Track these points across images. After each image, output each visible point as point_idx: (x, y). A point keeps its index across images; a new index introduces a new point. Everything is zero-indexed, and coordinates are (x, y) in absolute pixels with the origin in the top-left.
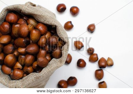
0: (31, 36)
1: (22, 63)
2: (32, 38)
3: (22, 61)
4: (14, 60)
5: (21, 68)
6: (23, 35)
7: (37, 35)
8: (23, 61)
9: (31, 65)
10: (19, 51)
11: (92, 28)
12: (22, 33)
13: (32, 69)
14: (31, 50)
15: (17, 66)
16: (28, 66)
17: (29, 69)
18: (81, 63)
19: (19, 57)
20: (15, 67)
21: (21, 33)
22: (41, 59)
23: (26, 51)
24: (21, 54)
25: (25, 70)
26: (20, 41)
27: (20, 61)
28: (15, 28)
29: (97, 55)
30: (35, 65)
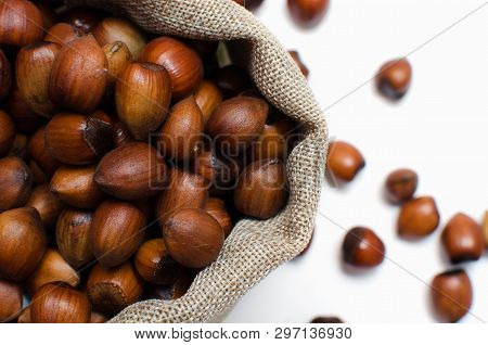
0: (120, 100)
1: (80, 255)
2: (128, 108)
3: (77, 240)
4: (31, 238)
5: (74, 284)
6: (76, 93)
7: (155, 93)
8: (83, 240)
9: (130, 260)
10: (60, 189)
11: (398, 75)
12: (75, 81)
13: (134, 282)
14: (125, 177)
15: (50, 274)
16: (113, 269)
17: (121, 282)
18: (364, 245)
19: (62, 223)
20: (43, 281)
21: (69, 86)
22: (183, 222)
23: (101, 180)
24: (68, 204)
25: (95, 293)
26: (63, 131)
27: (66, 244)
28: (34, 63)
29: (432, 201)
30: (152, 256)
